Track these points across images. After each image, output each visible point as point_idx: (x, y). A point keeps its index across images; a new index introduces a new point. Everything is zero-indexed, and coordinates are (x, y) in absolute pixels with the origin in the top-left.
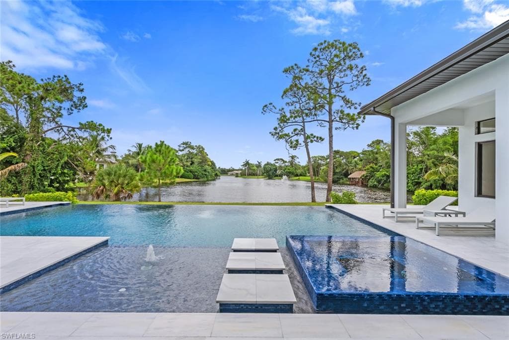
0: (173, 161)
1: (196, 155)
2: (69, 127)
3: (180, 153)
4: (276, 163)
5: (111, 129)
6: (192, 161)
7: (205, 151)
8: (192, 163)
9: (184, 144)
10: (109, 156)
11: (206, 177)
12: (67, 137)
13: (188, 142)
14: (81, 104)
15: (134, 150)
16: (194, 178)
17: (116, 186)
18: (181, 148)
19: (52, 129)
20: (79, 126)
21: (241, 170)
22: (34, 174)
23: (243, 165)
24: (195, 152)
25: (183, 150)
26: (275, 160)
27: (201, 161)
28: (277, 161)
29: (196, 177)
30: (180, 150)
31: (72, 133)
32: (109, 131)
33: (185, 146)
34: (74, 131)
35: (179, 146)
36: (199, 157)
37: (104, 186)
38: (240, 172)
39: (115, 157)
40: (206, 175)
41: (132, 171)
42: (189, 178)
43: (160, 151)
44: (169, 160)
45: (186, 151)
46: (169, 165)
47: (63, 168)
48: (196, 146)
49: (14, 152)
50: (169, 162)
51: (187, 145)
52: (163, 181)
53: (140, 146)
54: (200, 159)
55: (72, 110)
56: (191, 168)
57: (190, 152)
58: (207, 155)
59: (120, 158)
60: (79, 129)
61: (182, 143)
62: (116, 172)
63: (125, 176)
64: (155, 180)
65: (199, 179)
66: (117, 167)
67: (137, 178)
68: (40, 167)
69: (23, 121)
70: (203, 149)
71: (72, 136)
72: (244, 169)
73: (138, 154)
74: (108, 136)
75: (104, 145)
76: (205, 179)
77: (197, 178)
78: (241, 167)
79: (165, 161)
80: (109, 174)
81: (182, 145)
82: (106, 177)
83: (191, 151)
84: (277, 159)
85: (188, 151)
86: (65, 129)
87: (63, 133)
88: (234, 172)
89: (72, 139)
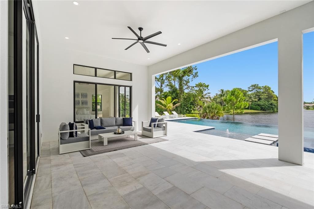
0: (242, 99)
1: (263, 93)
2: (192, 87)
3: (250, 93)
5: (209, 85)
6: (259, 98)
7: (271, 89)
8: (260, 99)
9: (252, 86)
10: (207, 98)
11: (272, 109)
12: (191, 91)
14: (196, 75)
15: (219, 93)
16: (261, 110)
17: (212, 113)
18: (250, 89)
19: (186, 88)
20: (195, 85)
22: (181, 107)
24: (262, 91)
25: (252, 90)
27: (267, 97)
29: (262, 109)
30: (250, 91)
31: (193, 89)
32: (208, 86)
34: (194, 88)
35: (249, 88)
36: (266, 95)
37: (207, 112)
39: (210, 98)
40: (272, 107)
41: (219, 105)
42: (257, 110)
43: (234, 94)
44: (239, 99)
45: (254, 91)
46: (240, 102)
47: (190, 105)
48: (262, 87)
49: (176, 99)
50: (240, 100)
51: (255, 86)
52: (236, 111)
53: (222, 91)
54: (267, 96)
55: (193, 79)
56: (259, 103)
57: (257, 91)
58: (274, 92)
59: (212, 98)
60: (196, 87)
61: (251, 86)
62: (211, 106)
63: (216, 109)
64: (231, 111)
65: (265, 110)
66: (212, 104)
67: (222, 109)
68: (183, 105)
69: (177, 86)
70: (269, 88)
71: (193, 90)
73: (221, 96)
74: (207, 89)
75: (205, 93)
76: (272, 111)
77: (264, 110)
79: (237, 100)
80: (209, 107)
81: (251, 87)
82: (207, 109)
83: (259, 90)
85: (256, 91)
86: (190, 87)
87: (190, 90)
89: (193, 91)
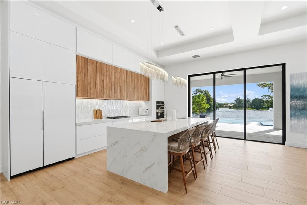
4: (263, 98)
7: (209, 93)
9: (197, 90)
13: (199, 89)
18: (195, 93)
21: (234, 104)
23: (235, 101)
26: (262, 96)
27: (207, 99)
28: (264, 97)
30: (195, 94)
33: (197, 91)
35: (194, 91)
38: (233, 105)
48: (204, 91)
58: (210, 95)
72: (235, 103)
78: (234, 102)
83: (201, 93)
84: (264, 96)
88: (228, 105)
